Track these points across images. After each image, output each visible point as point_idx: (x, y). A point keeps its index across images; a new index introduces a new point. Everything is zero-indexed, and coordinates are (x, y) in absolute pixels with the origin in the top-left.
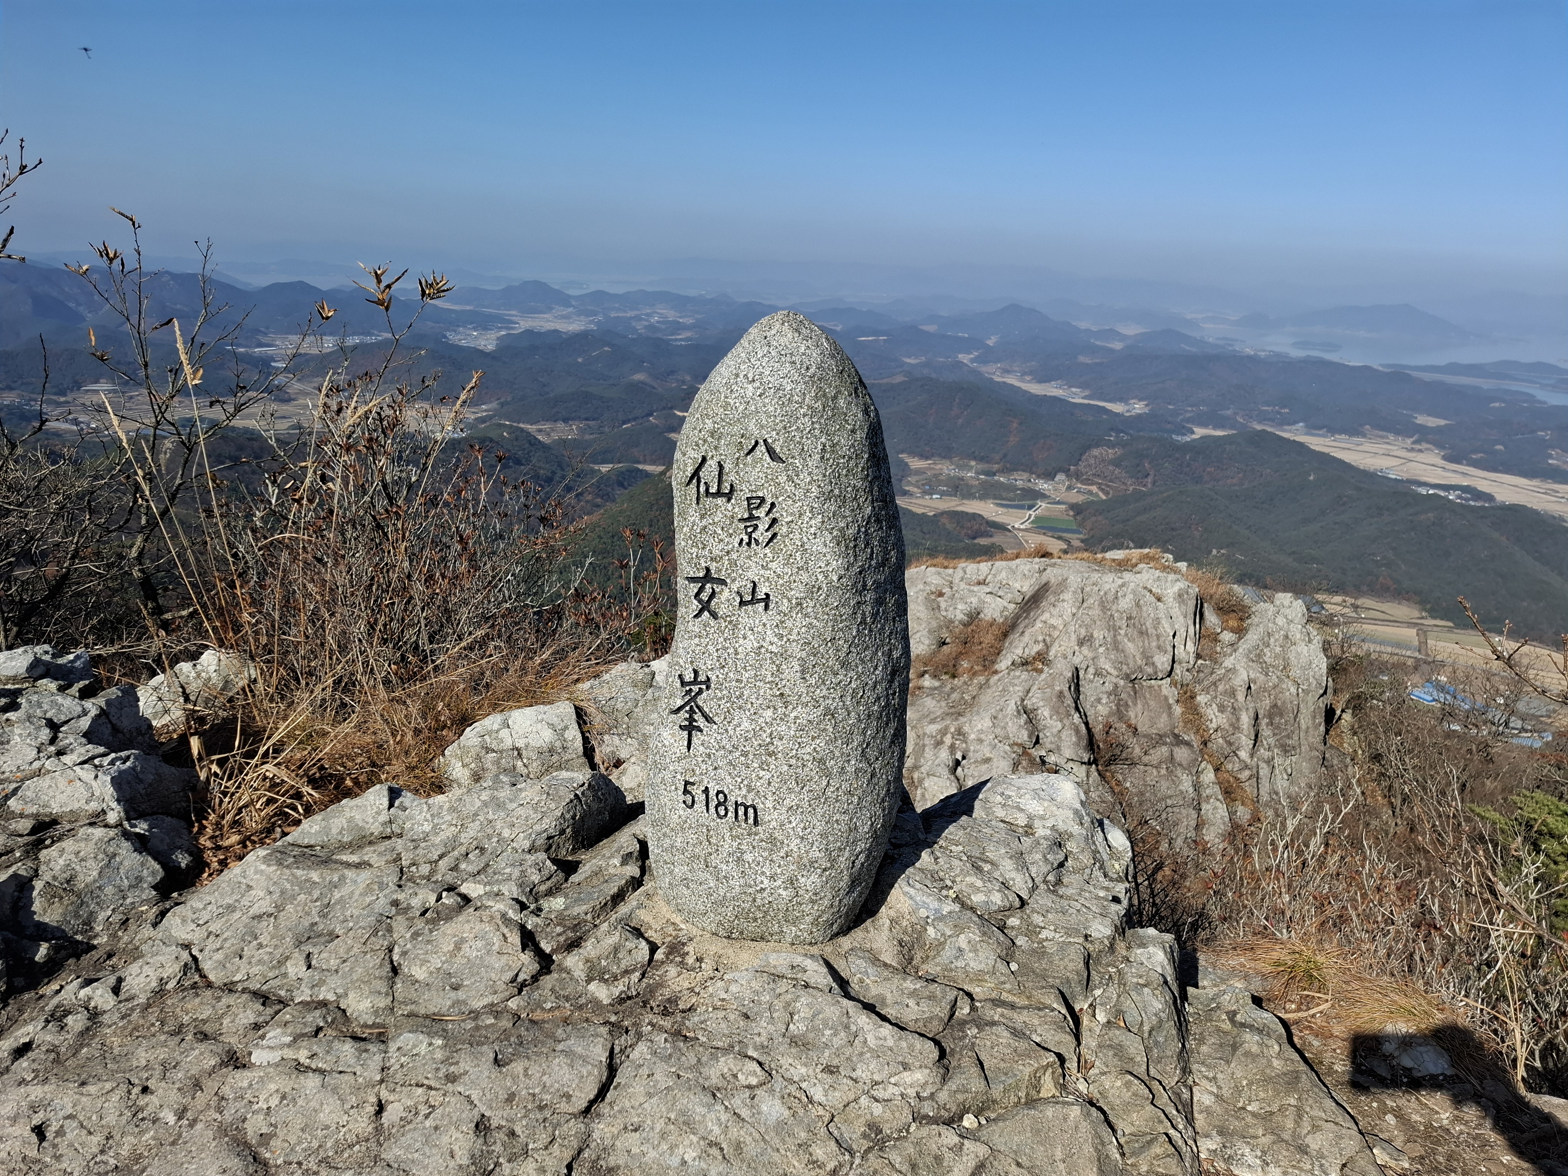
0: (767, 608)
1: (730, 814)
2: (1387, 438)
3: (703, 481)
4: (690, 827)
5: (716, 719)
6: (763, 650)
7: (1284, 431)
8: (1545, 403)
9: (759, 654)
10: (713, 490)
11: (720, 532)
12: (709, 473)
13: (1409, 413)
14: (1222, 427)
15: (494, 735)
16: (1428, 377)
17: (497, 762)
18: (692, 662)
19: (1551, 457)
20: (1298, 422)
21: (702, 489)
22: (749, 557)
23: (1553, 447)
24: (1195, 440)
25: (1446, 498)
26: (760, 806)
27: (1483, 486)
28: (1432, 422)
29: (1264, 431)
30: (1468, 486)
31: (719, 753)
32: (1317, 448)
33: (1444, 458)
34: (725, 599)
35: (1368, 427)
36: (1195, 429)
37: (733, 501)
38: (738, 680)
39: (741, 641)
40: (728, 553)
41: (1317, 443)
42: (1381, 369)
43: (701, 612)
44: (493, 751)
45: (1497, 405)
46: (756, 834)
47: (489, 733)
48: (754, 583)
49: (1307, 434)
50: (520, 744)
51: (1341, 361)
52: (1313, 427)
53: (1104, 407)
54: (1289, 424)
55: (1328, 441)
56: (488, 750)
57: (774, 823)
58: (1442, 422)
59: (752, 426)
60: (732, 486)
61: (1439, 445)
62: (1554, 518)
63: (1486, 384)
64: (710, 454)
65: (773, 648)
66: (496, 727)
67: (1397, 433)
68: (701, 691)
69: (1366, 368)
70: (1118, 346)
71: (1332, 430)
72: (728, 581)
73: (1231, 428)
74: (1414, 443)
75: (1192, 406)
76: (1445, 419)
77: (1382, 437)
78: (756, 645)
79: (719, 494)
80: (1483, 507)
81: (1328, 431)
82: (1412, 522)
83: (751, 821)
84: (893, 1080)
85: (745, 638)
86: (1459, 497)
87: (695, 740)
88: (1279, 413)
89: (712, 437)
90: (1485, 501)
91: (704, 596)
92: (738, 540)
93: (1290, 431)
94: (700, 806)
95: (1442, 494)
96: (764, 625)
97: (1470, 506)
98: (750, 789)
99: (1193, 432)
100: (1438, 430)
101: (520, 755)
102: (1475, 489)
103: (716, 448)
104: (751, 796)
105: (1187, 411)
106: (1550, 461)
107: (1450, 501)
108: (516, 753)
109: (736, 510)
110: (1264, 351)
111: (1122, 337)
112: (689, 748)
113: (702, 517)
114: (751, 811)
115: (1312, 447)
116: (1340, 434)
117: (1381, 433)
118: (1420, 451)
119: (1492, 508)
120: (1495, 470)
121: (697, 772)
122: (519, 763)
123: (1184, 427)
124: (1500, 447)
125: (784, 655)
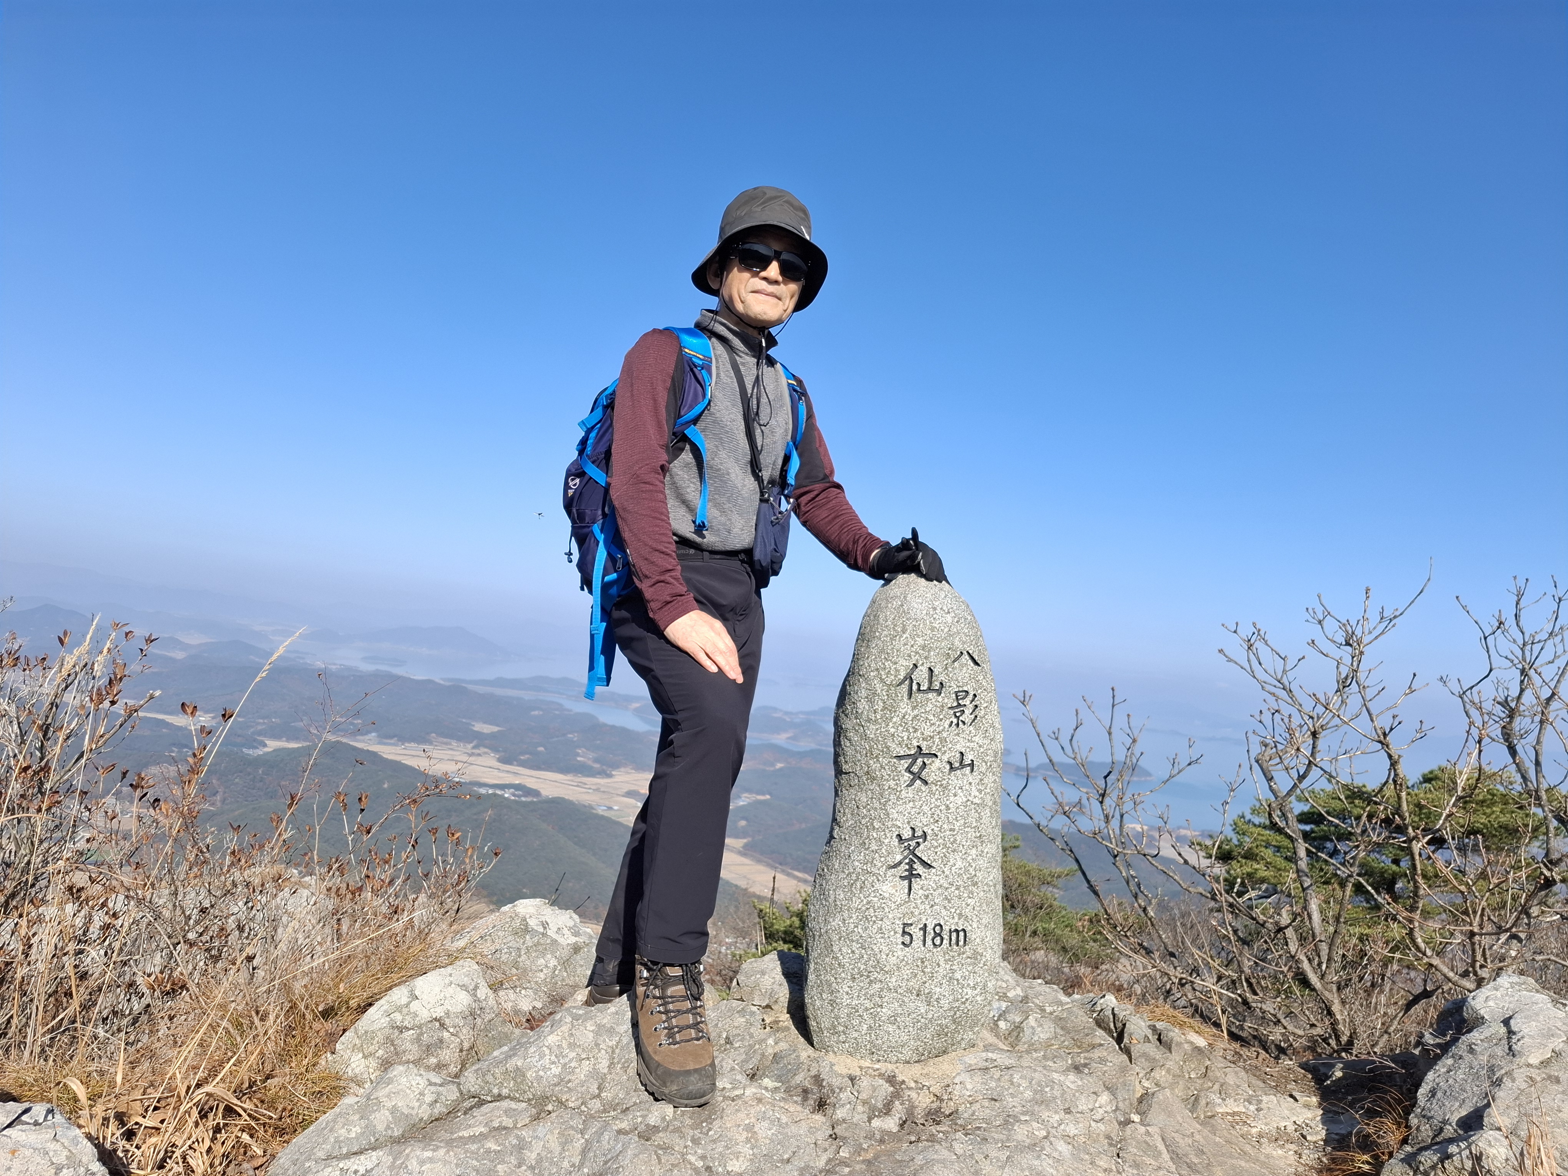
0: (972, 770)
1: (945, 941)
2: (450, 744)
3: (915, 682)
4: (907, 963)
5: (934, 864)
6: (969, 803)
7: (357, 741)
8: (571, 711)
9: (966, 807)
10: (924, 687)
11: (932, 718)
12: (921, 676)
13: (468, 721)
14: (296, 739)
15: (405, 1010)
16: (481, 689)
17: (418, 1040)
18: (909, 823)
19: (578, 755)
20: (370, 732)
21: (915, 687)
22: (958, 734)
23: (579, 747)
24: (268, 753)
25: (502, 796)
26: (968, 929)
27: (531, 783)
28: (487, 729)
29: (338, 742)
30: (519, 784)
31: (936, 893)
32: (390, 757)
33: (500, 760)
34: (935, 769)
35: (434, 735)
36: (267, 742)
37: (942, 695)
38: (951, 830)
39: (952, 799)
40: (939, 733)
41: (390, 752)
42: (442, 682)
43: (912, 782)
44: (408, 1029)
45: (536, 713)
46: (963, 953)
47: (399, 1009)
48: (962, 753)
49: (380, 743)
50: (439, 1013)
51: (407, 675)
52: (385, 737)
53: (163, 721)
54: (362, 735)
55: (399, 749)
56: (401, 1029)
57: (978, 940)
58: (496, 729)
59: (957, 642)
60: (941, 684)
61: (495, 749)
62: (585, 806)
63: (527, 696)
64: (921, 662)
65: (976, 801)
66: (405, 1000)
67: (459, 739)
68: (918, 844)
69: (430, 681)
70: (179, 655)
71: (403, 739)
72: (939, 754)
73: (304, 740)
74: (474, 748)
75: (263, 718)
76: (498, 725)
77: (446, 744)
78: (965, 800)
79: (930, 689)
80: (532, 802)
81: (399, 740)
82: (476, 820)
83: (961, 943)
84: (1097, 1105)
85: (955, 795)
86: (514, 795)
87: (915, 886)
88: (352, 724)
89: (923, 650)
90: (534, 797)
91: (915, 769)
92: (948, 722)
93: (363, 741)
94: (917, 943)
95: (499, 792)
96: (970, 784)
97: (522, 802)
98: (960, 915)
99: (265, 745)
100: (493, 736)
101: (442, 1025)
102: (525, 786)
103: (926, 658)
104: (961, 922)
105: (259, 724)
106: (579, 759)
107: (506, 799)
108: (437, 1024)
109: (946, 701)
110: (335, 664)
111: (184, 647)
112: (909, 894)
113: (914, 708)
114: (962, 934)
115: (385, 756)
116: (409, 742)
117: (445, 740)
118: (479, 755)
119: (540, 802)
120: (538, 768)
121: (916, 913)
122: (446, 1034)
123: (255, 740)
124: (541, 749)
125: (983, 805)
